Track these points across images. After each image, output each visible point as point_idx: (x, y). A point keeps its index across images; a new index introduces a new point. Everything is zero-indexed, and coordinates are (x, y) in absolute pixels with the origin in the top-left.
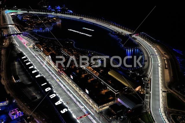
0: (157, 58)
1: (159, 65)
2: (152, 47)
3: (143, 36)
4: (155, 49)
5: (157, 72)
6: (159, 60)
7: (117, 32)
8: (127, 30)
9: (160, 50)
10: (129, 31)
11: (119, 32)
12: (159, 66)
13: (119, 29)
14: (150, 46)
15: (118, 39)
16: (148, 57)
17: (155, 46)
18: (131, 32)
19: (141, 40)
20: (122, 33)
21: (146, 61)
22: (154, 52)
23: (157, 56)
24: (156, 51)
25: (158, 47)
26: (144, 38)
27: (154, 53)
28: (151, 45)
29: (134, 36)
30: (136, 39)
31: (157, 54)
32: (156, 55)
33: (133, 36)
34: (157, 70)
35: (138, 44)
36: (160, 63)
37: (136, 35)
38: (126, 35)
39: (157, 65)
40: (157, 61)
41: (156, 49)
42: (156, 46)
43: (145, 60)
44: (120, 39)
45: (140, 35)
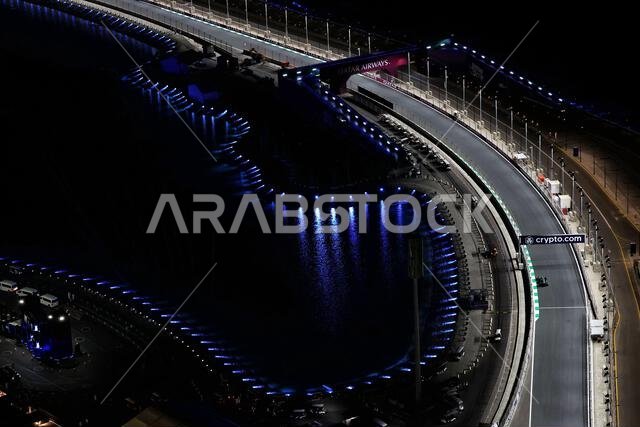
0: (576, 266)
1: (596, 327)
2: (532, 174)
3: (450, 76)
4: (555, 184)
5: (573, 399)
6: (593, 280)
7: (207, 54)
8: (297, 32)
9: (610, 193)
10: (319, 40)
11: (225, 55)
12: (596, 339)
13: (229, 21)
14: (514, 162)
15: (221, 122)
16: (500, 269)
17: (560, 158)
18: (338, 46)
19: (429, 112)
20: (258, 58)
21: (479, 302)
22: (553, 213)
23: (581, 247)
24: (566, 200)
25: (587, 161)
26: (455, 94)
27: (548, 223)
28: (519, 149)
29: (364, 80)
30: (388, 106)
31: (573, 228)
32: (568, 242)
33: (357, 81)
34: (574, 376)
35: (402, 152)
36: (601, 312)
37: (383, 71)
38: (292, 73)
39: (577, 332)
40: (574, 291)
41: (566, 188)
42: (569, 153)
43: (463, 293)
44: (234, 123)
45: (420, 68)
